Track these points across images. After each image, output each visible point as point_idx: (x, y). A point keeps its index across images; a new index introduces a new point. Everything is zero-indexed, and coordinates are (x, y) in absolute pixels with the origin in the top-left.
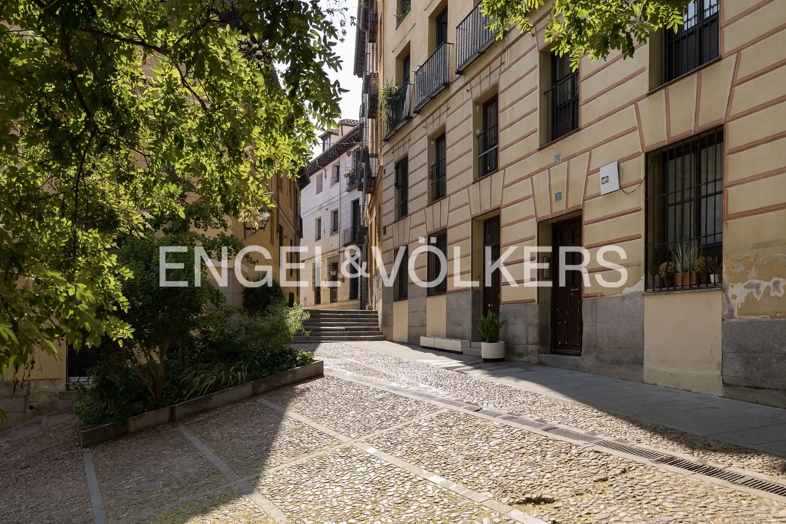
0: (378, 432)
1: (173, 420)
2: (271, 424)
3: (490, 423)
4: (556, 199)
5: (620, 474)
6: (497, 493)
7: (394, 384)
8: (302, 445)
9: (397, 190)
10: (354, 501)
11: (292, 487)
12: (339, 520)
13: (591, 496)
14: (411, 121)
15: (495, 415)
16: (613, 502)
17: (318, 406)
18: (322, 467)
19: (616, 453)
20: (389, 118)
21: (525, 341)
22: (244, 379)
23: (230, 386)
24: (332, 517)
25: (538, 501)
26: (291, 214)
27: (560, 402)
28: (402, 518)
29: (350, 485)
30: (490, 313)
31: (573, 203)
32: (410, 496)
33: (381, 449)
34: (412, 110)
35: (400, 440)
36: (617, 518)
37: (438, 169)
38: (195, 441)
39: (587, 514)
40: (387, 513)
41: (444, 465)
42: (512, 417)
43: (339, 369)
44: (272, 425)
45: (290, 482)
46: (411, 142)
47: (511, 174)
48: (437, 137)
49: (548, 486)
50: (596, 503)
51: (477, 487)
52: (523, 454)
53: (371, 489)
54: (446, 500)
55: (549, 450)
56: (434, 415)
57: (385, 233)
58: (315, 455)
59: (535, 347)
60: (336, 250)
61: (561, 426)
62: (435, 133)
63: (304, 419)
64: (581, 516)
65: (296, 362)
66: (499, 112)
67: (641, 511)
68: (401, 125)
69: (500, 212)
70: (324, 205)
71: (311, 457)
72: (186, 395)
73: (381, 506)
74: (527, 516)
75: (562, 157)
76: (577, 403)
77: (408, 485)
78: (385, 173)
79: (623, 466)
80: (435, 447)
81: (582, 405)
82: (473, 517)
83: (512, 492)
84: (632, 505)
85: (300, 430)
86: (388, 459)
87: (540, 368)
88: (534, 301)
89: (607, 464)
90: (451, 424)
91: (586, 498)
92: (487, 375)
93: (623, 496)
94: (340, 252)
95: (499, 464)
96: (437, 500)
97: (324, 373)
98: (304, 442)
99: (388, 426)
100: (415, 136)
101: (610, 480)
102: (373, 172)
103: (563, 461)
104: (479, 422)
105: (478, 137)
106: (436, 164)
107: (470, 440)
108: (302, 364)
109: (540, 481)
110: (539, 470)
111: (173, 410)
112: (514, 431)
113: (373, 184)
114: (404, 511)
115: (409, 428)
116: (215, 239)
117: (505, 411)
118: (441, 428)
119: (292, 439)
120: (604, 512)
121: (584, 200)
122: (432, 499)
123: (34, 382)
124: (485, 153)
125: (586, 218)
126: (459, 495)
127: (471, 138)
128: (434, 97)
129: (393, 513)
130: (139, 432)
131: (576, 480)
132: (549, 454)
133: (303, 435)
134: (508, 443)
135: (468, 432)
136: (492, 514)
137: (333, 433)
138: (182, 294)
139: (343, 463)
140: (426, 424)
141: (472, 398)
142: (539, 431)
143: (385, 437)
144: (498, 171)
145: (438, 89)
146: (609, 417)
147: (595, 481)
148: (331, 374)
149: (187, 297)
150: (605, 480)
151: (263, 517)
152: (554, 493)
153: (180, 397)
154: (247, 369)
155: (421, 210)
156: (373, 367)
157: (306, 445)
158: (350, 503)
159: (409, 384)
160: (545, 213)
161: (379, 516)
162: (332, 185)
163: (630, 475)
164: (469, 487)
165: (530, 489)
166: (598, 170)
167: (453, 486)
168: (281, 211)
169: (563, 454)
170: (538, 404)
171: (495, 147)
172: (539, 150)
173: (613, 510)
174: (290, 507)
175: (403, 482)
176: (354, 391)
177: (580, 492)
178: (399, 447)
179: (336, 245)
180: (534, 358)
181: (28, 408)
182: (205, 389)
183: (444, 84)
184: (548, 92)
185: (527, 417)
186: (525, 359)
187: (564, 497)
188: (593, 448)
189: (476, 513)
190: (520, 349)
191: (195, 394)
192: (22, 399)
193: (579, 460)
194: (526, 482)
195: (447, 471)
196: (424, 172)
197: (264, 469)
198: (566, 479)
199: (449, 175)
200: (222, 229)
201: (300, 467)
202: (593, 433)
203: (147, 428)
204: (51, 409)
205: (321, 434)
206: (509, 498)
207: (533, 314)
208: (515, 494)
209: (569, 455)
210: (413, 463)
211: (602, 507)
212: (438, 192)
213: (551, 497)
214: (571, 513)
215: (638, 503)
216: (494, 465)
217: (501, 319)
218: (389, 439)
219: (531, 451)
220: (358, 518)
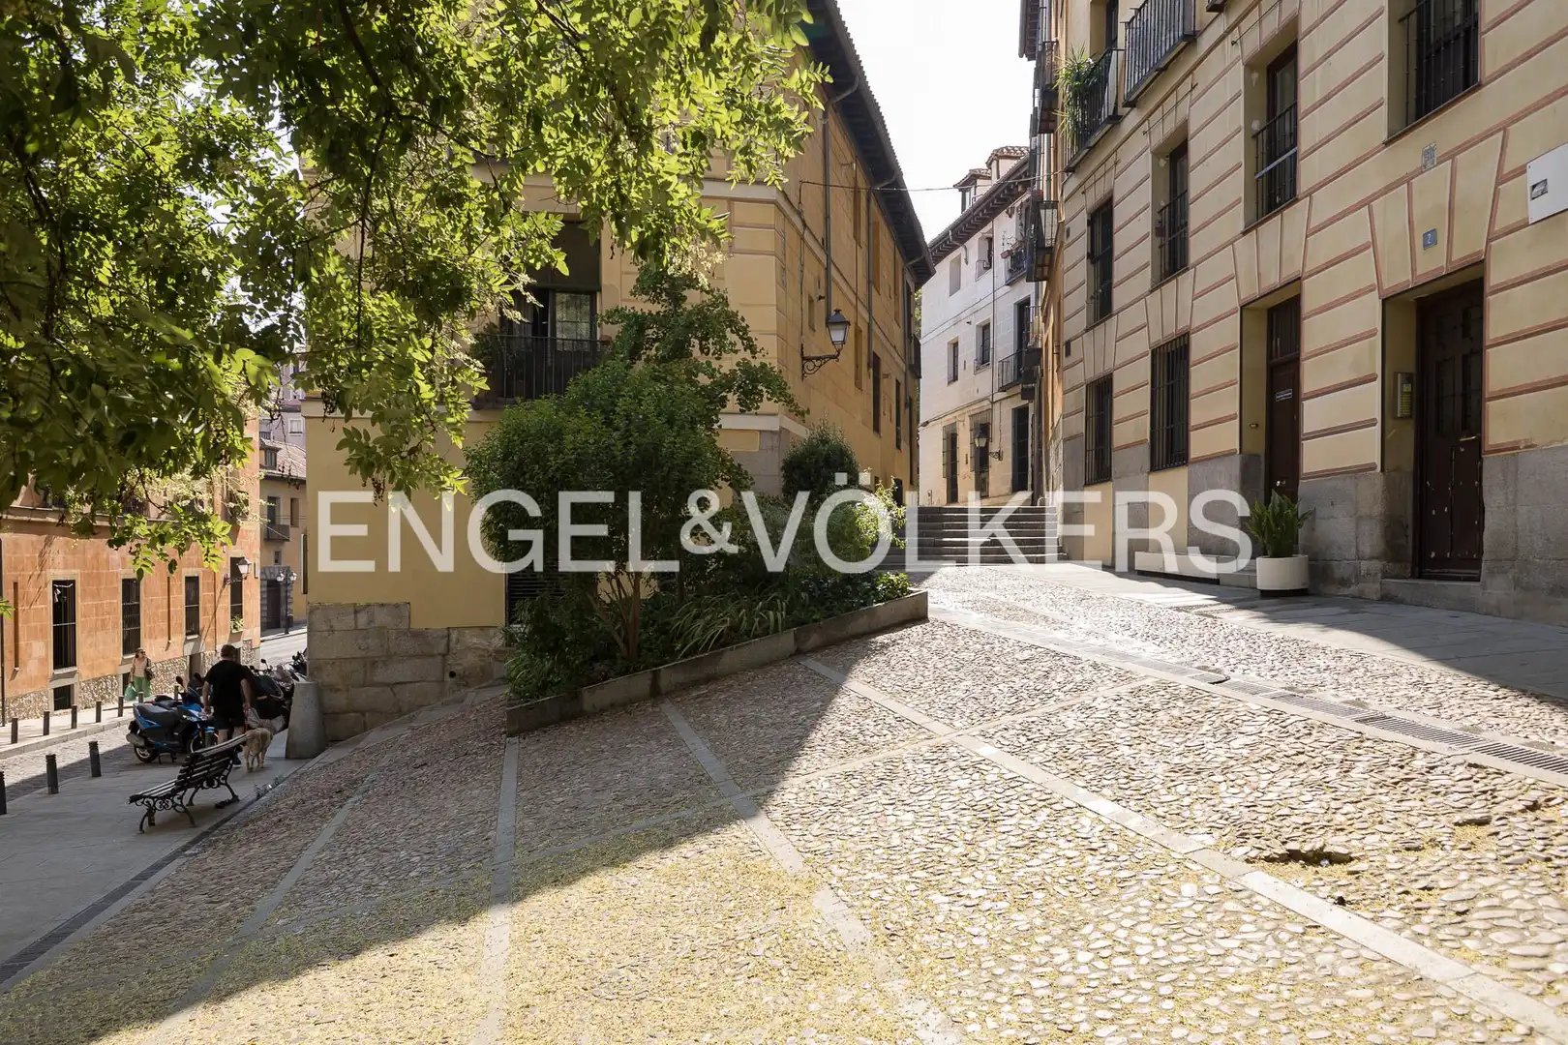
0: (1007, 719)
1: (656, 693)
2: (814, 702)
3: (1241, 705)
4: (1426, 246)
5: (1523, 811)
6: (1224, 839)
7: (1060, 635)
8: (861, 739)
9: (1092, 267)
10: (931, 839)
11: (825, 809)
12: (896, 871)
13: (1441, 853)
14: (1119, 123)
15: (1255, 692)
16: (1491, 867)
17: (905, 673)
18: (891, 777)
19: (1519, 770)
20: (1076, 123)
21: (1353, 550)
22: (780, 622)
23: (755, 637)
24: (884, 866)
25: (1315, 858)
26: (897, 332)
27: (1412, 670)
28: (1016, 874)
29: (933, 810)
30: (1276, 497)
31: (1465, 248)
32: (1041, 835)
33: (1006, 749)
34: (1121, 101)
35: (1047, 732)
36: (1495, 901)
37: (1173, 216)
38: (682, 726)
39: (1423, 889)
40: (990, 864)
41: (1125, 781)
42: (1292, 694)
43: (961, 610)
44: (818, 704)
45: (824, 801)
46: (1120, 166)
47: (1325, 203)
48: (1169, 150)
49: (1342, 830)
50: (1449, 869)
51: (1184, 825)
52: (1300, 765)
53: (968, 818)
54: (1112, 846)
55: (1360, 758)
56: (1124, 689)
57: (1068, 353)
58: (881, 756)
59: (1377, 565)
60: (986, 399)
61: (1401, 715)
62: (1167, 141)
63: (875, 695)
64: (1407, 893)
65: (877, 593)
66: (1300, 76)
67: (1557, 889)
68: (1098, 135)
69: (1301, 285)
70: (963, 315)
71: (873, 758)
72: (679, 651)
73: (982, 851)
74: (1281, 884)
75: (1437, 154)
76: (1452, 672)
77: (1042, 816)
78: (1068, 236)
79: (1533, 795)
80: (1114, 746)
81: (1464, 675)
82: (1164, 880)
83: (1258, 838)
84: (1538, 876)
85: (863, 714)
86: (1016, 766)
87: (1386, 608)
88: (1374, 468)
89: (1494, 790)
90: (1157, 706)
91: (1427, 858)
92: (1262, 621)
93: (1519, 856)
94: (993, 403)
95: (1242, 782)
96: (1094, 846)
97: (930, 616)
98: (867, 732)
99: (1027, 708)
100: (1127, 154)
101: (1494, 822)
102: (1048, 236)
103: (1390, 781)
104: (1217, 704)
105: (1255, 136)
106: (1169, 205)
107: (1189, 736)
108: (886, 599)
109: (1327, 817)
110: (1330, 796)
111: (656, 676)
112: (1288, 722)
113: (1047, 262)
114: (1025, 861)
115: (1068, 712)
116: (733, 372)
117: (1278, 685)
118: (1133, 714)
119: (847, 727)
120: (1465, 886)
121: (1489, 240)
122: (1085, 842)
123: (456, 631)
124: (1272, 166)
125: (1494, 278)
126: (1142, 839)
127: (1240, 140)
128: (1166, 68)
129: (1001, 864)
130: (598, 713)
131: (1413, 820)
132: (1361, 767)
133: (868, 721)
134: (1272, 743)
135: (1189, 721)
136: (1206, 877)
137: (921, 719)
138: (666, 469)
139: (928, 771)
140: (1105, 705)
141: (1213, 658)
142: (1347, 722)
143: (1018, 727)
144: (1297, 200)
145: (1172, 49)
146: (1524, 700)
147: (1456, 824)
148: (942, 618)
149: (676, 474)
150: (1482, 823)
151: (762, 858)
152: (1354, 843)
153: (669, 653)
154: (787, 606)
155: (1138, 300)
156: (1028, 606)
157: (868, 738)
158: (924, 842)
159: (1088, 633)
160: (1400, 277)
161: (973, 869)
162: (980, 274)
163: (1549, 814)
164: (1168, 824)
165: (1300, 834)
166: (1522, 171)
167: (1135, 821)
168: (875, 328)
169: (1391, 768)
170: (1359, 673)
171: (1291, 152)
172: (1387, 144)
173: (1487, 885)
174: (815, 845)
175: (1034, 808)
176: (979, 646)
177: (1417, 844)
178: (1041, 747)
179: (986, 391)
180: (1373, 589)
181: (447, 674)
182: (710, 640)
183: (1185, 37)
184: (1408, 16)
185: (1328, 695)
186: (1353, 589)
187: (1376, 853)
188: (1467, 757)
189: (1172, 874)
190: (1341, 570)
191: (694, 650)
192: (439, 659)
193: (1427, 781)
194: (1293, 818)
195: (1128, 792)
196: (1145, 224)
197: (784, 779)
198: (1388, 816)
199: (1194, 222)
200: (748, 355)
201: (849, 776)
202: (1475, 729)
203: (612, 705)
204: (480, 677)
205: (900, 720)
206: (1249, 848)
207: (1371, 496)
208: (1263, 842)
209: (1405, 771)
210: (1061, 776)
211: (1463, 876)
212: (1173, 258)
213: (1346, 851)
214: (1384, 885)
215: (1553, 873)
216: (1232, 784)
217: (1301, 508)
218: (1026, 730)
219: (1319, 759)
220: (930, 870)
